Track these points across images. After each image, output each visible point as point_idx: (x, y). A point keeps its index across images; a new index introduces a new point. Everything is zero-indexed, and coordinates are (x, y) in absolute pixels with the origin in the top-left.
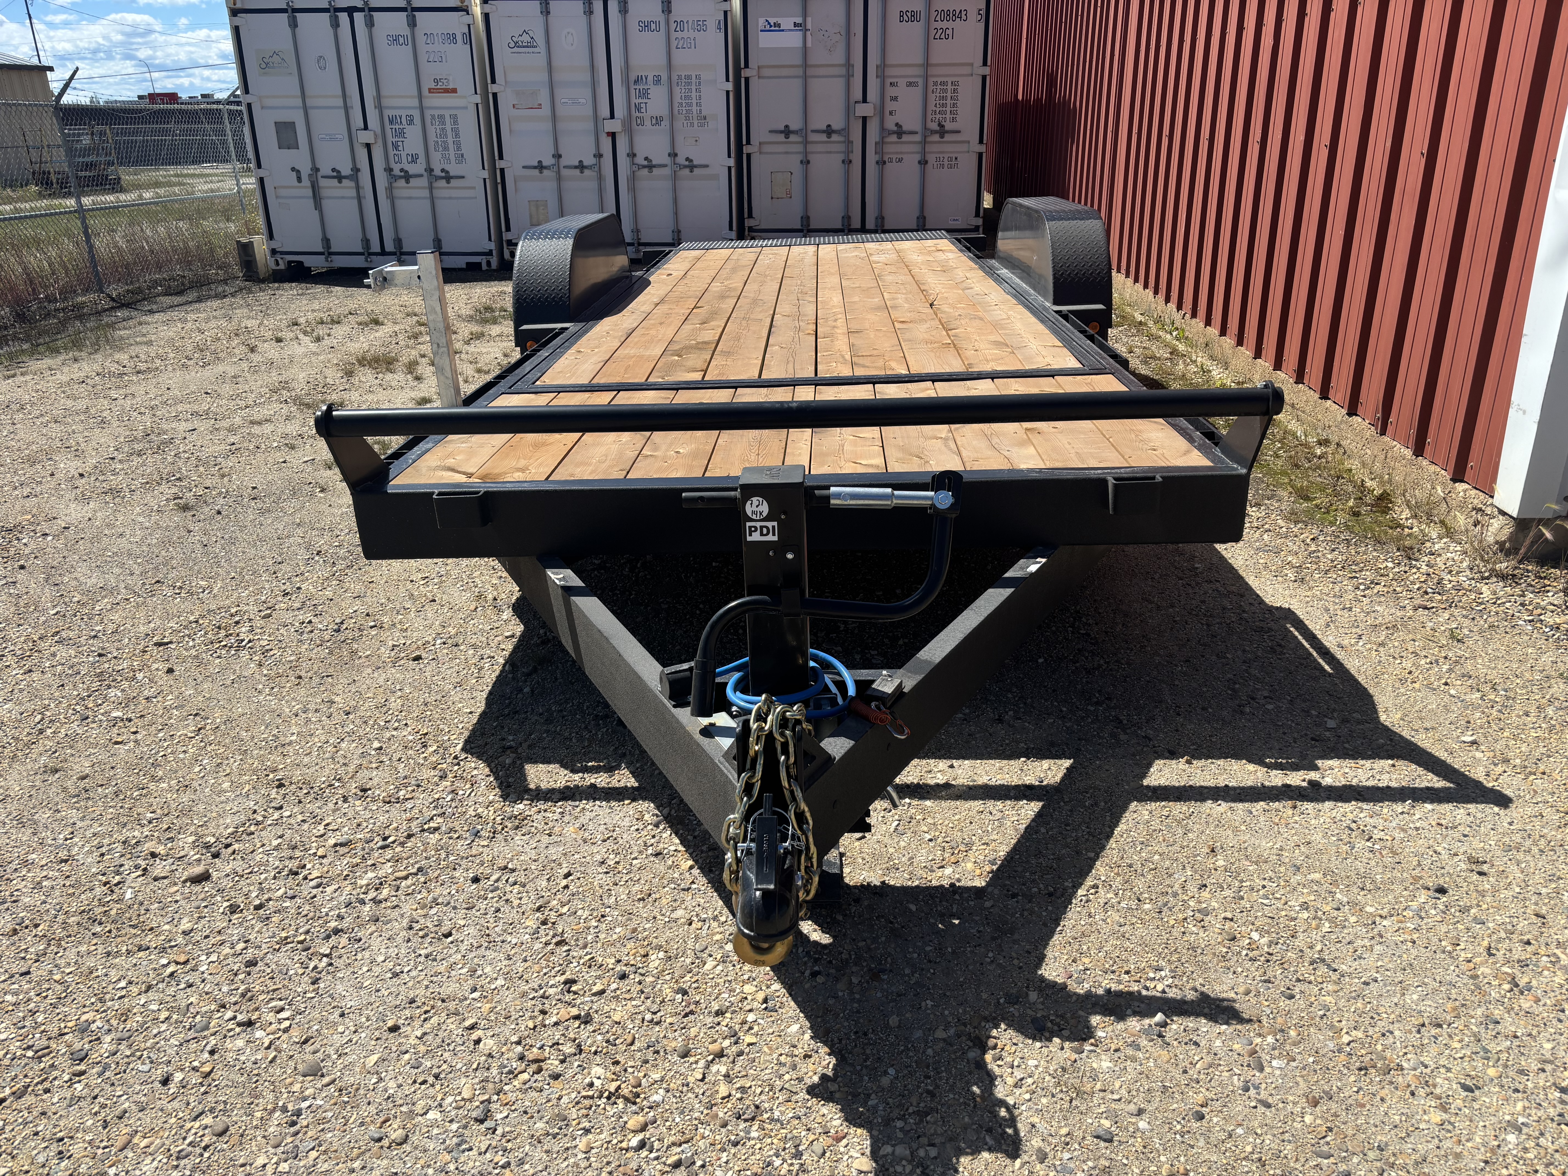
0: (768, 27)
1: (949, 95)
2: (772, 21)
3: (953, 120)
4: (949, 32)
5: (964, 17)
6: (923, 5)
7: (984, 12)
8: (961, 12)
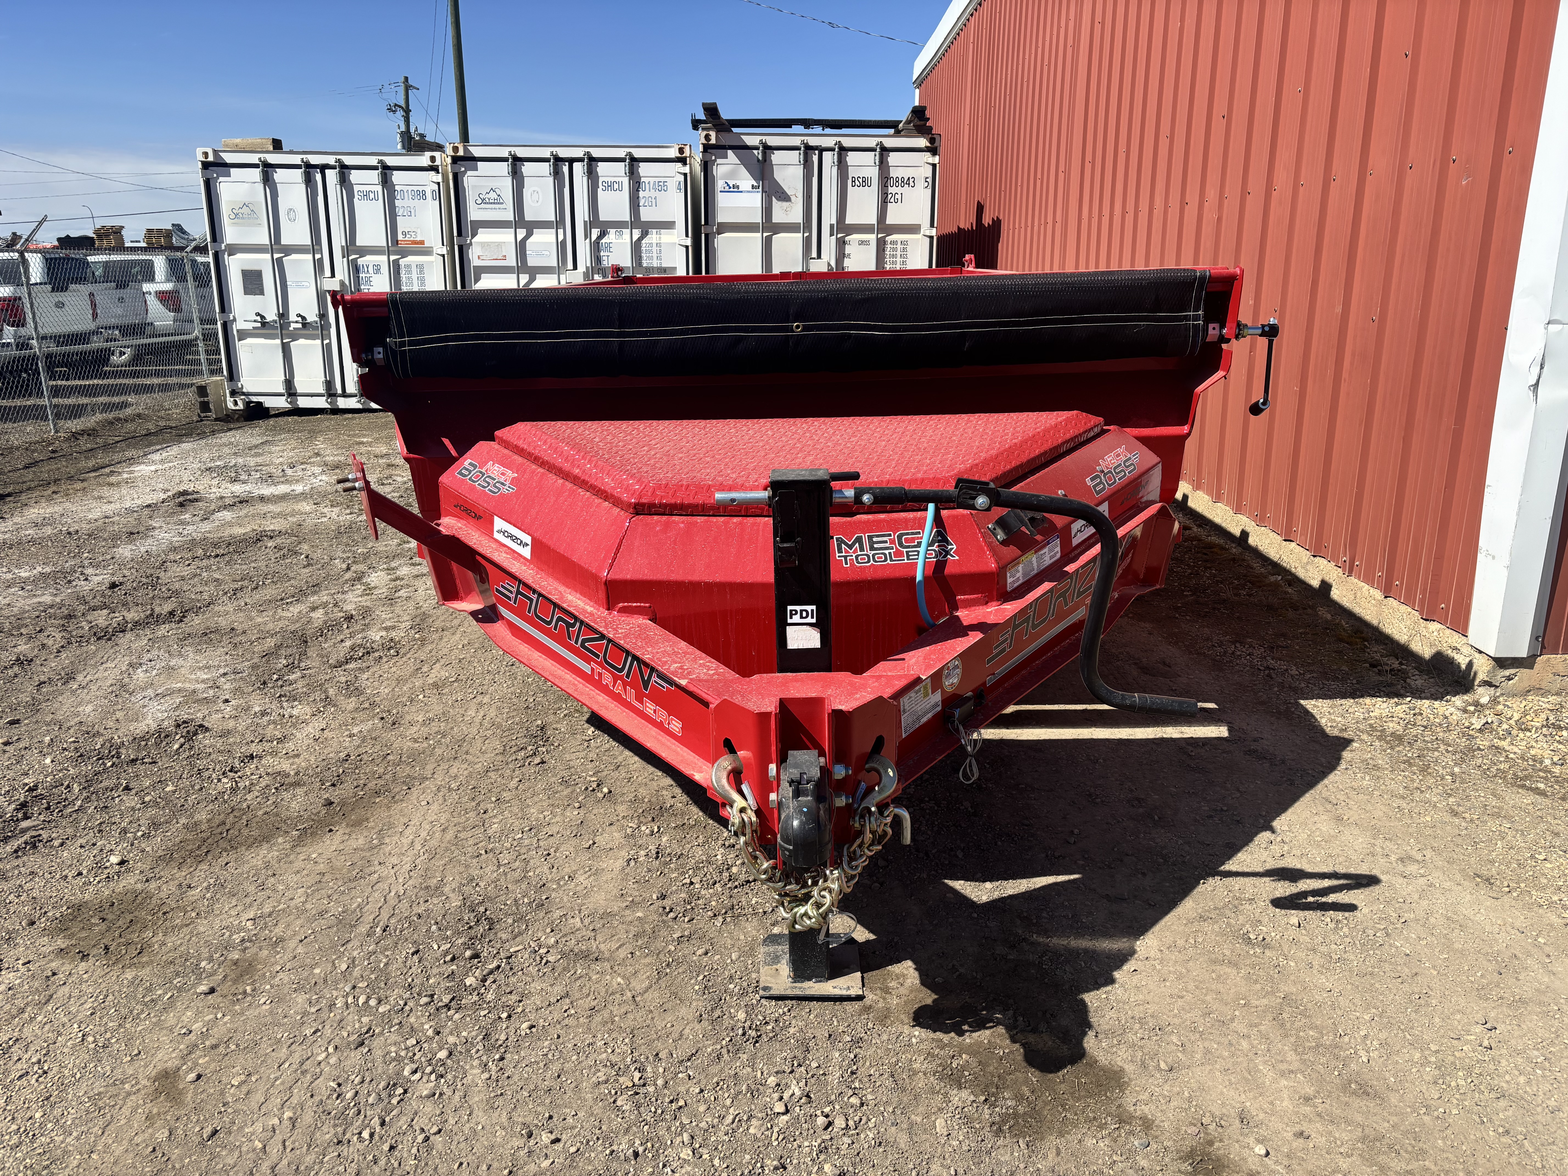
1: (899, 253)
4: (898, 196)
5: (912, 184)
6: (873, 173)
7: (930, 180)
8: (908, 179)
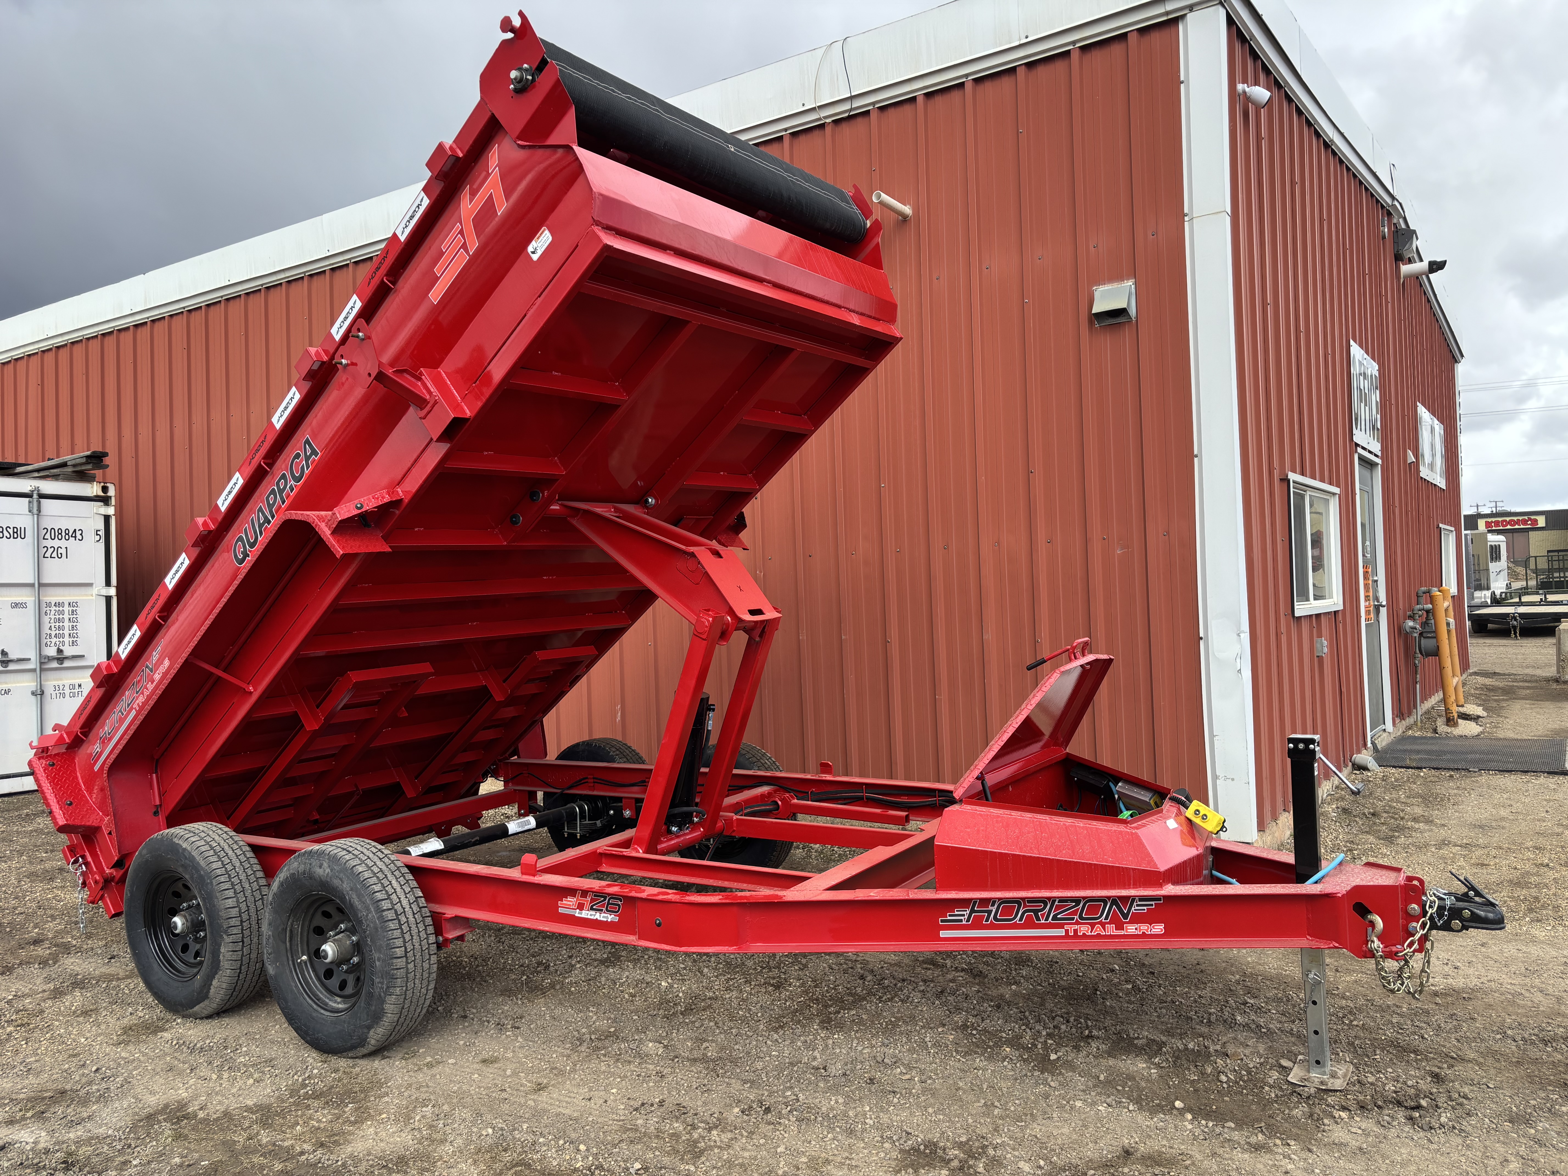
1: (66, 616)
3: (74, 644)
4: (62, 551)
6: (28, 522)
7: (102, 533)
8: (75, 531)
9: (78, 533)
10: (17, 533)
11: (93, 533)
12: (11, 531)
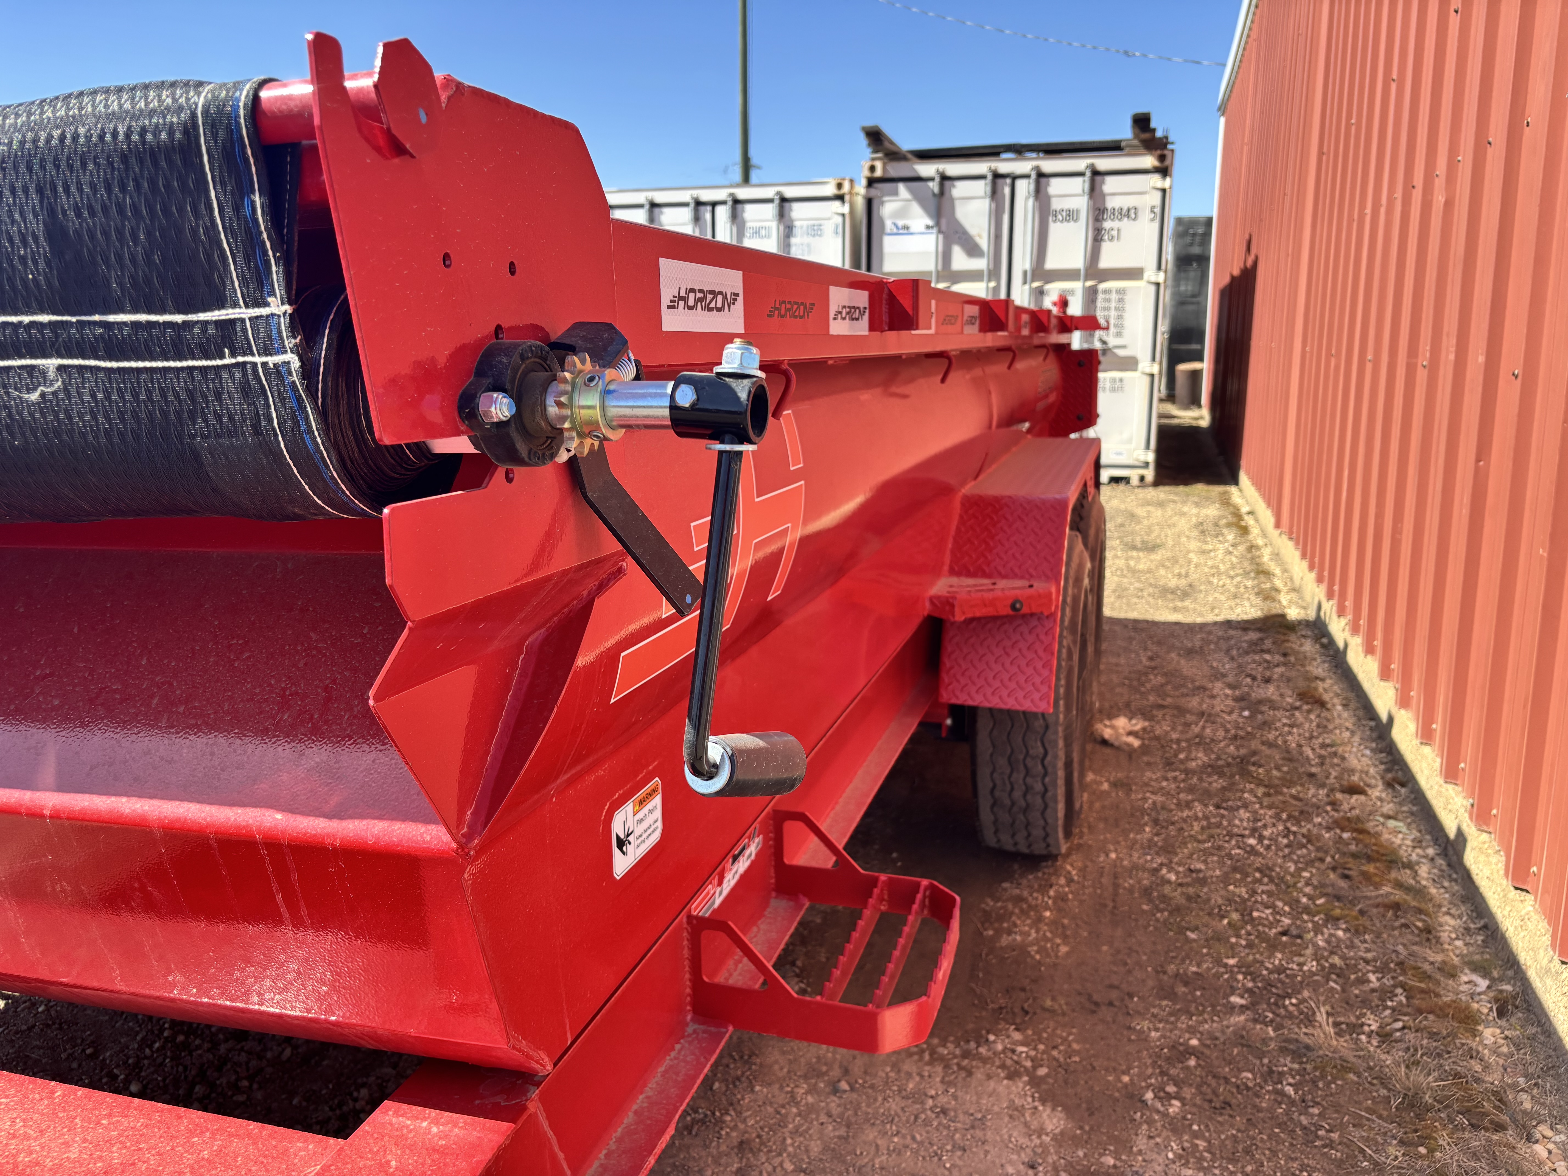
0: (895, 230)
1: (1113, 305)
2: (900, 223)
3: (1119, 334)
4: (1115, 233)
5: (1133, 216)
6: (1081, 203)
7: (1158, 210)
8: (1129, 210)
9: (1133, 211)
10: (1071, 216)
11: (1148, 210)
12: (1064, 214)
